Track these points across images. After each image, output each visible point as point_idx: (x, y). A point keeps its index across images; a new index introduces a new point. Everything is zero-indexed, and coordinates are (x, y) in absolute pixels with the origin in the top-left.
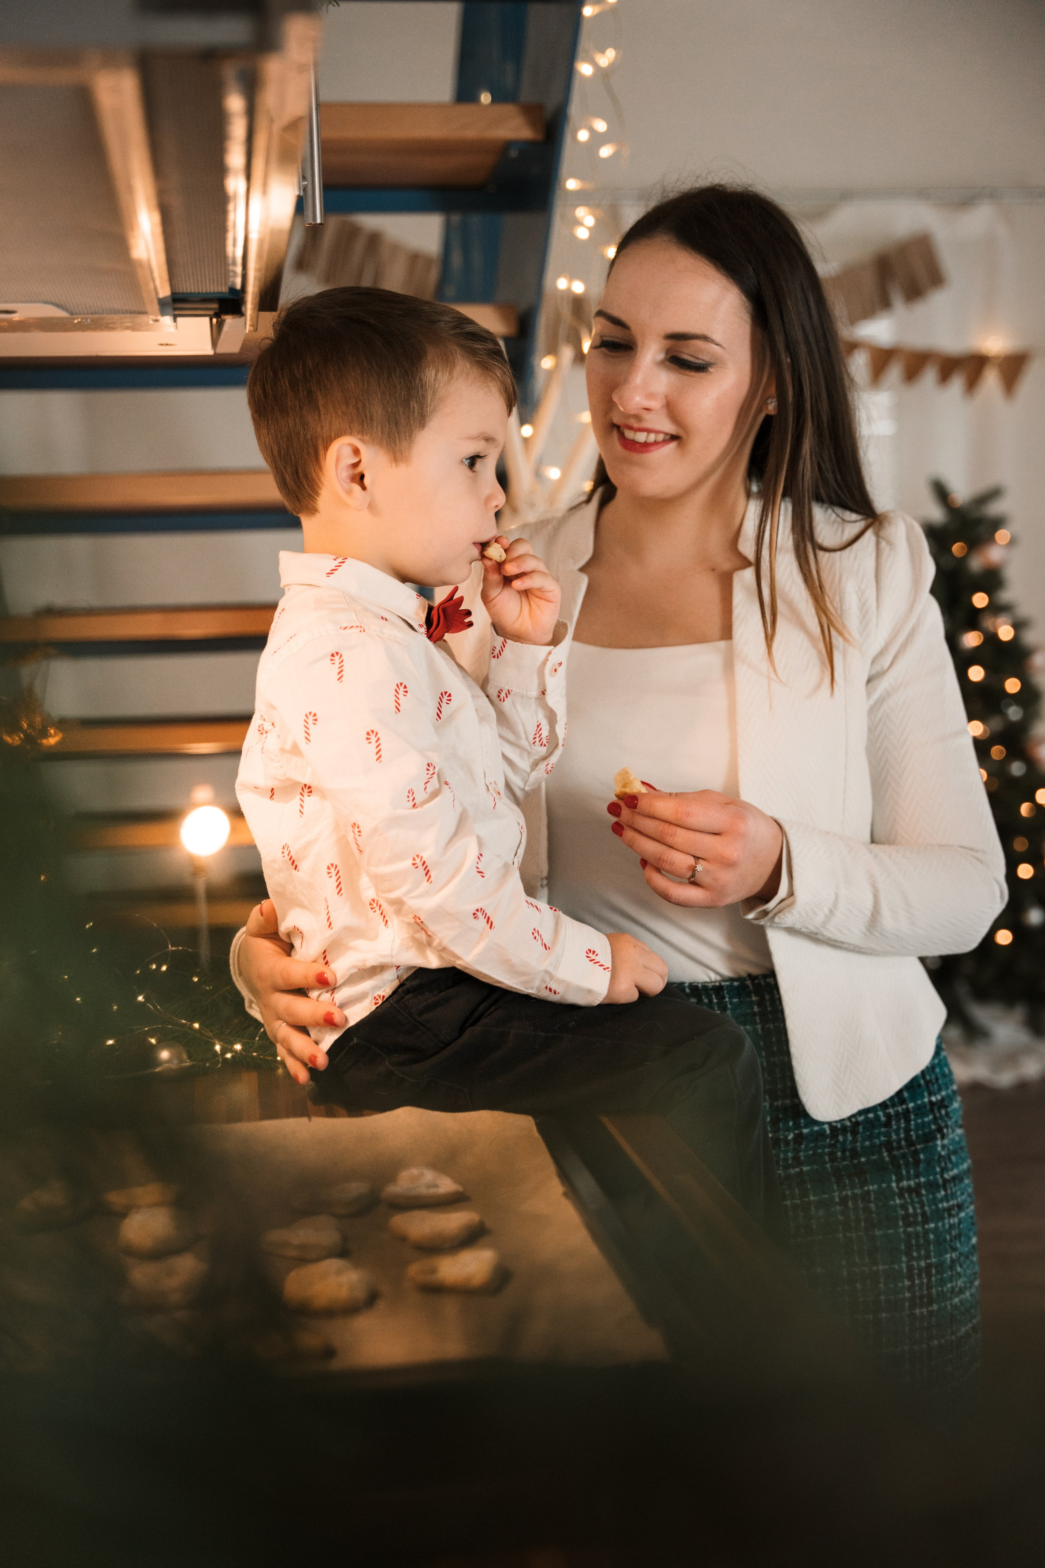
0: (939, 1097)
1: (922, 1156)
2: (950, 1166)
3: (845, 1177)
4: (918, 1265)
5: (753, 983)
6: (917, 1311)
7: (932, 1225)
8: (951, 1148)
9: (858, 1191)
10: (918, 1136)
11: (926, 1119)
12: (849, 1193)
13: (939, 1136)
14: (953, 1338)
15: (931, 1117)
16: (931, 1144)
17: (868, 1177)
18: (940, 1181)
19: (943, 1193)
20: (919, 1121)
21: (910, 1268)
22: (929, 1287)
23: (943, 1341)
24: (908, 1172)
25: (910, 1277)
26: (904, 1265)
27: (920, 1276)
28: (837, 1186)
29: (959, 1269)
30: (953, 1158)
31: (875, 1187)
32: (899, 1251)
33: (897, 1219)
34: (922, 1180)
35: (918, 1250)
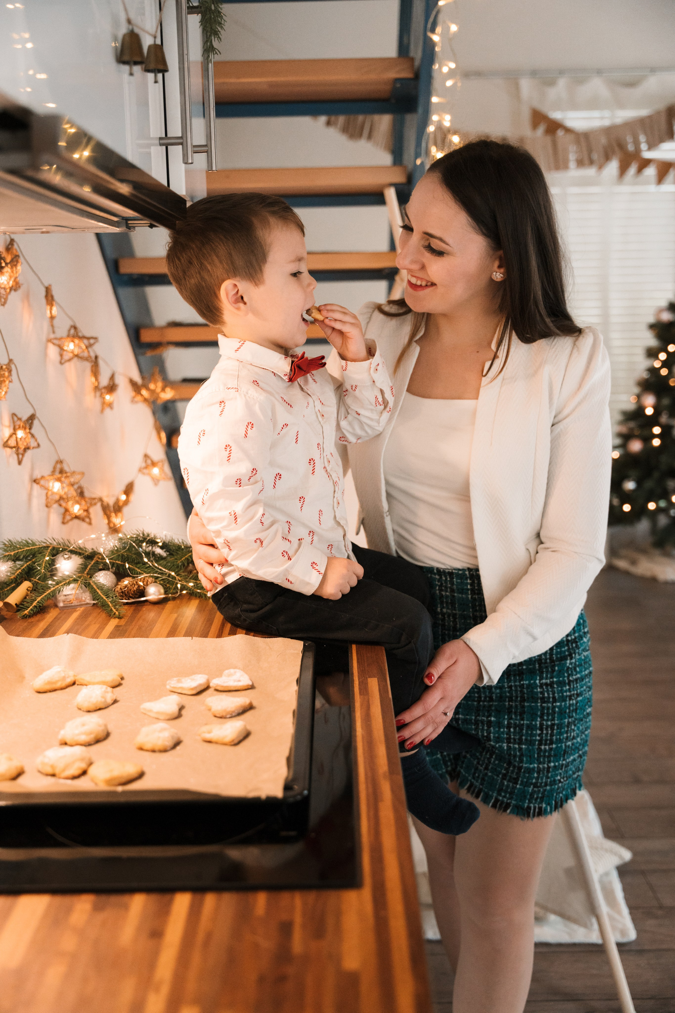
0: (573, 637)
1: (556, 668)
2: (574, 673)
3: (512, 676)
4: (547, 724)
5: (469, 573)
6: (543, 747)
7: (558, 704)
8: (577, 663)
9: (518, 683)
10: (557, 658)
11: (563, 649)
12: (513, 684)
13: (569, 658)
14: (564, 762)
15: (566, 648)
16: (563, 662)
17: (524, 677)
18: (567, 681)
19: (568, 687)
20: (559, 650)
21: (541, 725)
22: (552, 735)
23: (557, 764)
24: (547, 676)
25: (541, 729)
26: (538, 723)
27: (547, 729)
28: (507, 680)
29: (573, 727)
30: (578, 669)
31: (527, 682)
32: (537, 715)
33: (538, 699)
34: (555, 680)
35: (548, 716)
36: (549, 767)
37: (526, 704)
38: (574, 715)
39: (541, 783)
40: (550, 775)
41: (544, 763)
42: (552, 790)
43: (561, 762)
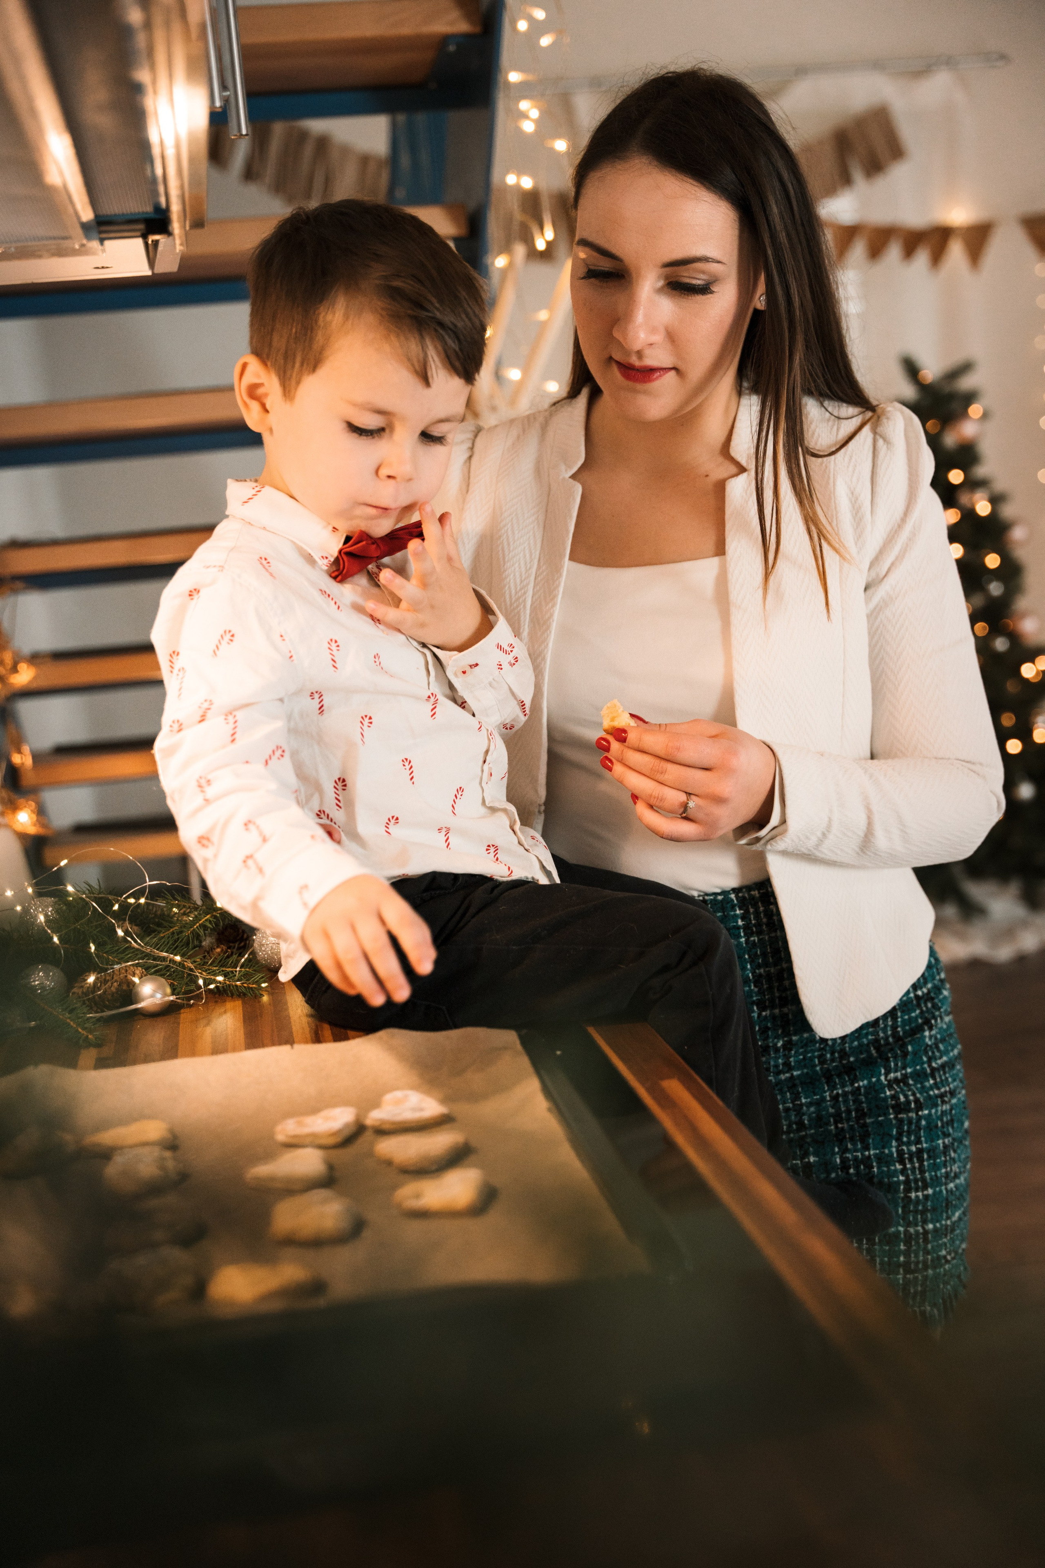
0: (925, 990)
1: (910, 1048)
2: (937, 1054)
3: (836, 1077)
4: (909, 1150)
6: (912, 1194)
7: (925, 1112)
8: (939, 1036)
9: (848, 1088)
10: (905, 1032)
11: (913, 1015)
12: (840, 1091)
13: (926, 1028)
14: (949, 1222)
15: (917, 1010)
16: (918, 1036)
17: (858, 1074)
18: (928, 1070)
19: (932, 1082)
20: (906, 1017)
21: (901, 1153)
22: (922, 1172)
23: (938, 1225)
24: (896, 1065)
25: (902, 1161)
26: (894, 1150)
27: (911, 1160)
29: (953, 1154)
30: (941, 1047)
31: (865, 1082)
32: (891, 1136)
33: (887, 1108)
34: (909, 1070)
35: (909, 1136)
36: (926, 1232)
37: (868, 1121)
38: (951, 1130)
39: (917, 1263)
40: (929, 1246)
41: (916, 1225)
42: (936, 1276)
43: (944, 1222)
